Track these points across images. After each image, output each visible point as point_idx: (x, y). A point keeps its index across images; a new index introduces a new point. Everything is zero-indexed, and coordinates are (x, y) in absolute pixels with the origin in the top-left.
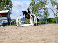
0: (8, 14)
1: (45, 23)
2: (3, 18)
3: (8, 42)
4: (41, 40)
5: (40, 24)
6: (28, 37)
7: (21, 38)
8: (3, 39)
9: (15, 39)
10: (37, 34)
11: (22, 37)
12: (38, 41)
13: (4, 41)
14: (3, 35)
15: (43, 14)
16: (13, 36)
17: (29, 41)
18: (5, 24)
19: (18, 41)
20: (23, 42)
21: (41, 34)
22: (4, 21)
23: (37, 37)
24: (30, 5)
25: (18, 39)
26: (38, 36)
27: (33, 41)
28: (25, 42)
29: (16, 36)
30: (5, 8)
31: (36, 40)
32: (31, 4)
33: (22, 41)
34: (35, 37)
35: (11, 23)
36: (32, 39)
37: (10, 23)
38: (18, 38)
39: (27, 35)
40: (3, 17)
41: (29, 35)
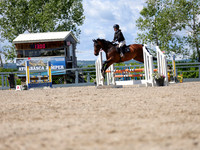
0: (68, 43)
1: (193, 76)
2: (49, 59)
3: (68, 142)
4: (180, 135)
5: (177, 80)
6: (136, 126)
7: (113, 129)
8: (49, 131)
9: (90, 132)
10: (169, 113)
11: (116, 123)
12: (170, 138)
13: (53, 139)
14: (52, 115)
15: (187, 46)
16: (84, 122)
17: (140, 140)
18: (57, 80)
19: (101, 137)
20: (118, 143)
21: (182, 116)
22: (53, 67)
23: (167, 123)
24: (145, 12)
25: (101, 132)
26: (169, 120)
27: (154, 141)
28: (126, 141)
29: (94, 122)
30: (59, 23)
31: (163, 135)
32: (145, 10)
33: (115, 138)
34: (162, 124)
35: (79, 75)
36: (149, 133)
37: (74, 75)
38: (101, 130)
39: (132, 118)
40: (49, 55)
41: (140, 116)
